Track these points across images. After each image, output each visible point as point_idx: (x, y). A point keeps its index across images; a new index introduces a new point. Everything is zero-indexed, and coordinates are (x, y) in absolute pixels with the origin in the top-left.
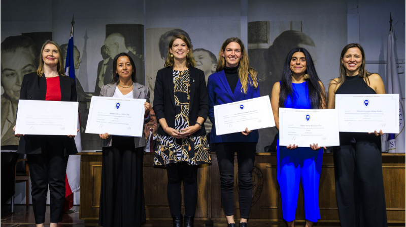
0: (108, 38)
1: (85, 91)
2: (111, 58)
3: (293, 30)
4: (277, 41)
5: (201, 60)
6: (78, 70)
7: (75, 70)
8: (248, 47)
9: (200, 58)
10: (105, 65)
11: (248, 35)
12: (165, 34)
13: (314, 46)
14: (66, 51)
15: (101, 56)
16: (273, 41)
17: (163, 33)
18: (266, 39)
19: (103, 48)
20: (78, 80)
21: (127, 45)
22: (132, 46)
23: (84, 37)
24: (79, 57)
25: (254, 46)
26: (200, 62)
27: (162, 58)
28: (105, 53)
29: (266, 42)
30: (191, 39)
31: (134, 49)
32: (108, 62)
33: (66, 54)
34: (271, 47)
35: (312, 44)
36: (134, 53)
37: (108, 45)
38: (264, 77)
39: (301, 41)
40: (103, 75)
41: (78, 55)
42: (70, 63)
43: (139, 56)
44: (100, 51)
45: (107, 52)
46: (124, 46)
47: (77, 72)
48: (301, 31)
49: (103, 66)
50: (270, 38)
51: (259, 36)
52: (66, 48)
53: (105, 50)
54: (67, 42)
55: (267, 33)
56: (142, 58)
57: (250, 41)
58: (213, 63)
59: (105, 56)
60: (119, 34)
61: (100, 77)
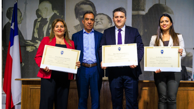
0: (41, 4)
1: (25, 39)
2: (42, 18)
3: (161, 3)
4: (150, 10)
5: (102, 21)
6: (21, 25)
7: (18, 25)
8: (132, 13)
9: (101, 20)
10: (38, 22)
11: (132, 5)
12: (79, 3)
13: (173, 14)
14: (12, 12)
15: (36, 16)
16: (148, 10)
17: (78, 2)
18: (143, 9)
19: (38, 11)
20: (20, 31)
21: (53, 9)
22: (56, 9)
23: (25, 3)
24: (21, 16)
25: (136, 13)
26: (101, 22)
27: (77, 19)
28: (39, 14)
29: (144, 10)
30: (96, 7)
31: (58, 11)
32: (40, 20)
33: (12, 14)
34: (147, 14)
35: (172, 13)
36: (58, 14)
37: (40, 9)
38: (142, 33)
39: (165, 11)
40: (37, 29)
41: (21, 15)
42: (15, 20)
43: (61, 16)
44: (36, 12)
45: (40, 13)
46: (51, 9)
47: (20, 26)
48: (165, 4)
49: (37, 22)
50: (146, 8)
51: (139, 6)
52: (12, 10)
53: (39, 12)
54: (13, 6)
55: (144, 5)
56: (63, 18)
57: (133, 9)
58: (109, 23)
59: (39, 16)
60: (48, 2)
61: (35, 30)
